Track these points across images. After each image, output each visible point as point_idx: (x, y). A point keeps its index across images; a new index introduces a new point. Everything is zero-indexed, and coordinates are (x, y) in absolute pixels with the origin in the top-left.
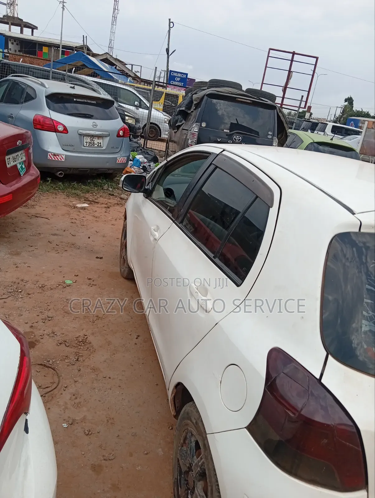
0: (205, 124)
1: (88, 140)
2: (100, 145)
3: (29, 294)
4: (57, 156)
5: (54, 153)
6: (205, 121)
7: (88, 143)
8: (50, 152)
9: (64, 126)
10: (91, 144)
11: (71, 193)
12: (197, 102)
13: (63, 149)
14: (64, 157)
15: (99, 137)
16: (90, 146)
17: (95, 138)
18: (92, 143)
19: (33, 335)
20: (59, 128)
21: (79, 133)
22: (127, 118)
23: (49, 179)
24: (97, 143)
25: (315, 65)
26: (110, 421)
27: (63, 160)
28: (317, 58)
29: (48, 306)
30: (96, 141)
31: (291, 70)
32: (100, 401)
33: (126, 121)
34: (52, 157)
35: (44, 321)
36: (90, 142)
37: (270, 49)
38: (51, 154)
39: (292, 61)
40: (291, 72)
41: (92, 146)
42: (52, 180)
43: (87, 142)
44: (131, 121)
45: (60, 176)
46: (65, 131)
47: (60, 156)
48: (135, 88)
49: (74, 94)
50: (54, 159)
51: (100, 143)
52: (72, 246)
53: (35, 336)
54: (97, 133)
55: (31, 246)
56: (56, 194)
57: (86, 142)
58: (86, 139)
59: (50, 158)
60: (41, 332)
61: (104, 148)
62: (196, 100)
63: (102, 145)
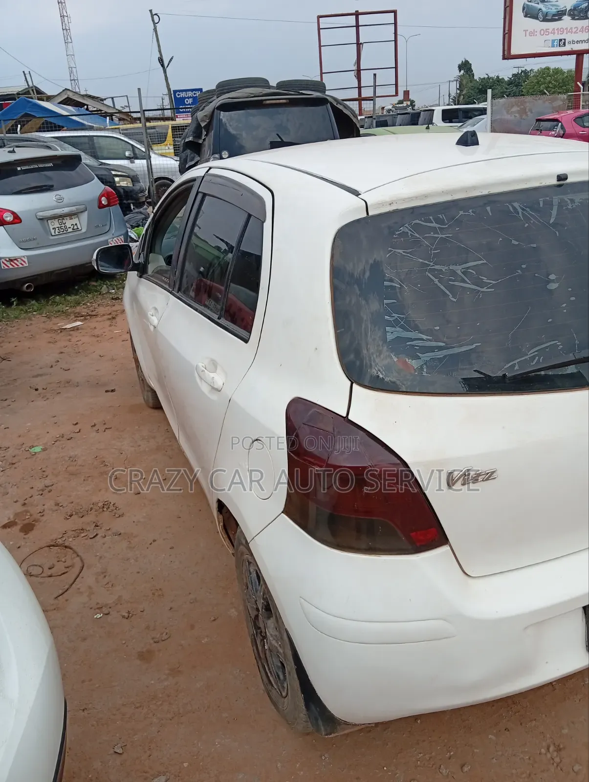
0: (227, 153)
1: (56, 224)
2: (75, 227)
3: (13, 464)
4: (15, 261)
5: (9, 258)
6: (225, 149)
7: (57, 229)
8: (3, 258)
9: (13, 213)
10: (62, 230)
11: (53, 312)
12: (206, 123)
13: (21, 249)
14: (26, 260)
15: (71, 215)
16: (61, 233)
17: (65, 218)
18: (63, 228)
19: (29, 514)
20: (7, 217)
21: (38, 217)
22: (117, 179)
23: (13, 300)
24: (70, 226)
25: (395, 24)
26: (156, 594)
27: (25, 265)
28: (395, 12)
29: (44, 471)
30: (69, 223)
31: (360, 42)
32: (138, 573)
33: (117, 185)
34: (8, 264)
35: (41, 493)
36: (59, 226)
37: (319, 17)
38: (6, 260)
39: (357, 26)
40: (361, 44)
41: (65, 232)
42: (19, 300)
43: (55, 228)
44: (125, 182)
45: (29, 291)
46: (17, 219)
47: (19, 260)
48: (121, 132)
49: (15, 161)
50: (11, 267)
51: (76, 224)
52: (67, 385)
53: (31, 515)
54: (66, 210)
55: (6, 400)
56: (30, 319)
57: (53, 229)
58: (53, 224)
59: (5, 266)
60: (40, 508)
61: (84, 230)
62: (203, 121)
63: (79, 227)
